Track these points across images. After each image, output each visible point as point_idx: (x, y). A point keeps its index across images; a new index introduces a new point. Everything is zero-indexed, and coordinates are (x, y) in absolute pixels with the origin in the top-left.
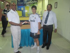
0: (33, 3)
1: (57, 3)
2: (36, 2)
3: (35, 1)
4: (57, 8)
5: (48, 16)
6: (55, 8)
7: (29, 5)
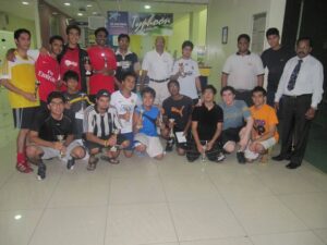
0: (157, 25)
1: (227, 28)
2: (167, 23)
3: (165, 18)
4: (227, 43)
6: (223, 43)
7: (145, 32)
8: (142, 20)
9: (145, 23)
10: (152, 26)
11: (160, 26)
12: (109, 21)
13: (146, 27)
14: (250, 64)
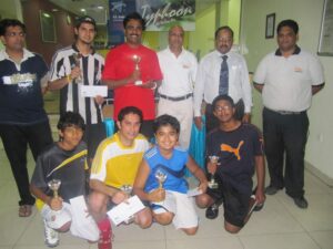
0: (175, 17)
2: (188, 14)
3: (185, 7)
4: (273, 36)
5: (225, 69)
6: (267, 37)
7: (159, 27)
8: (154, 10)
9: (158, 14)
10: (167, 18)
11: (179, 18)
12: (111, 14)
13: (159, 19)
14: (299, 71)
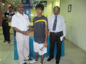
2: (45, 5)
4: (71, 11)
6: (68, 12)
9: (36, 4)
